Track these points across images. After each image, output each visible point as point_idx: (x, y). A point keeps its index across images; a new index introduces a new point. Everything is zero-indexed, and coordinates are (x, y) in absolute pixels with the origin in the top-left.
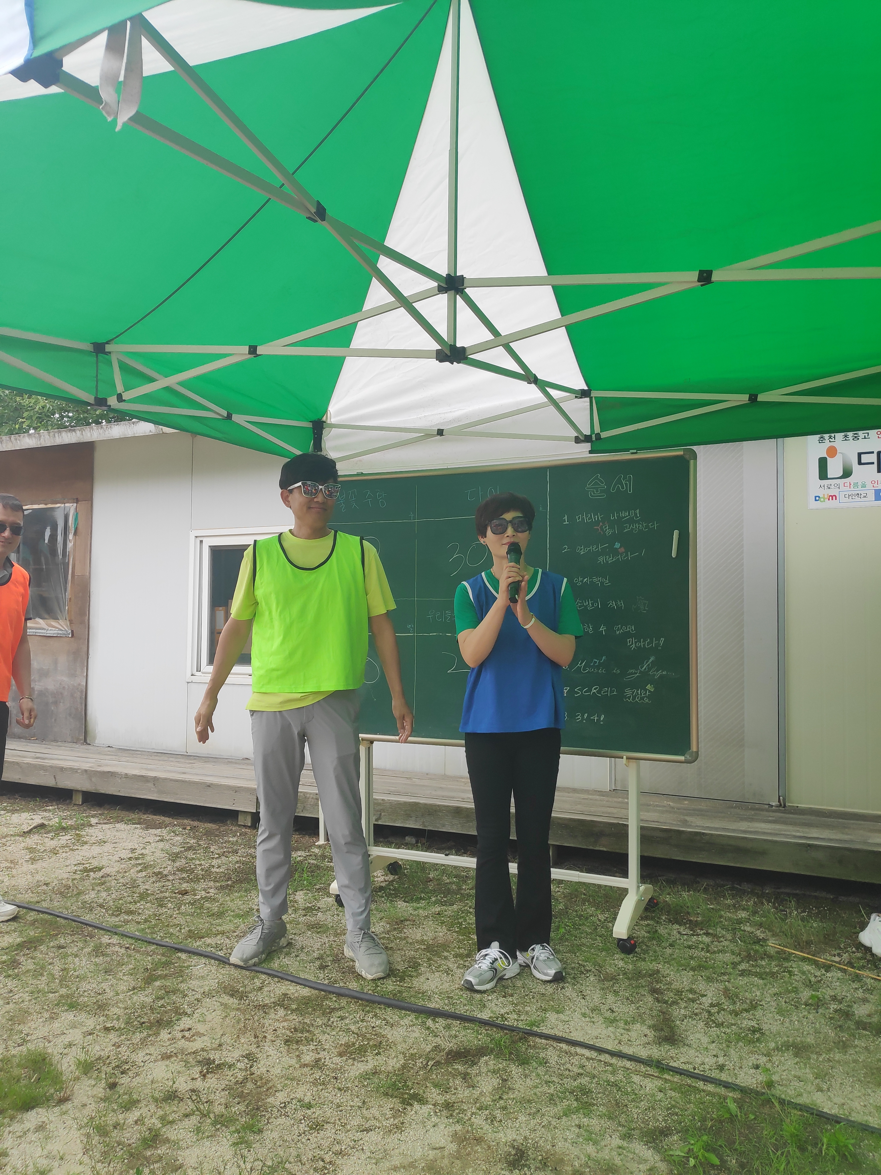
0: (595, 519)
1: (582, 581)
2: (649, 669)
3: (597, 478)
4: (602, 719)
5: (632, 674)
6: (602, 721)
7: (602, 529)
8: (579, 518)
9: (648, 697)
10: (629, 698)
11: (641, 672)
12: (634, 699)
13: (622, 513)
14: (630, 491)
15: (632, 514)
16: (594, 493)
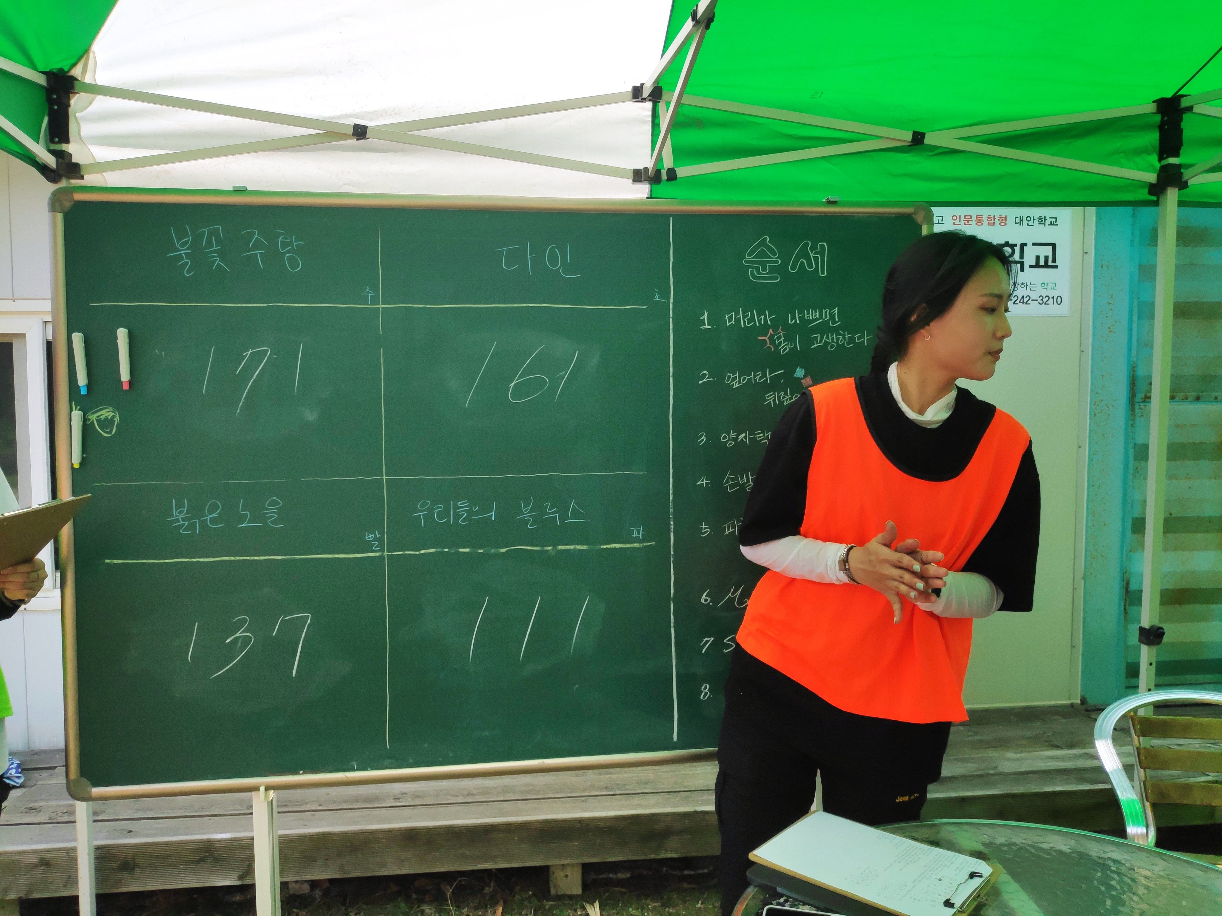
0: (760, 321)
1: (735, 439)
3: (763, 243)
7: (772, 342)
8: (730, 319)
13: (808, 313)
14: (823, 273)
15: (826, 317)
16: (759, 273)
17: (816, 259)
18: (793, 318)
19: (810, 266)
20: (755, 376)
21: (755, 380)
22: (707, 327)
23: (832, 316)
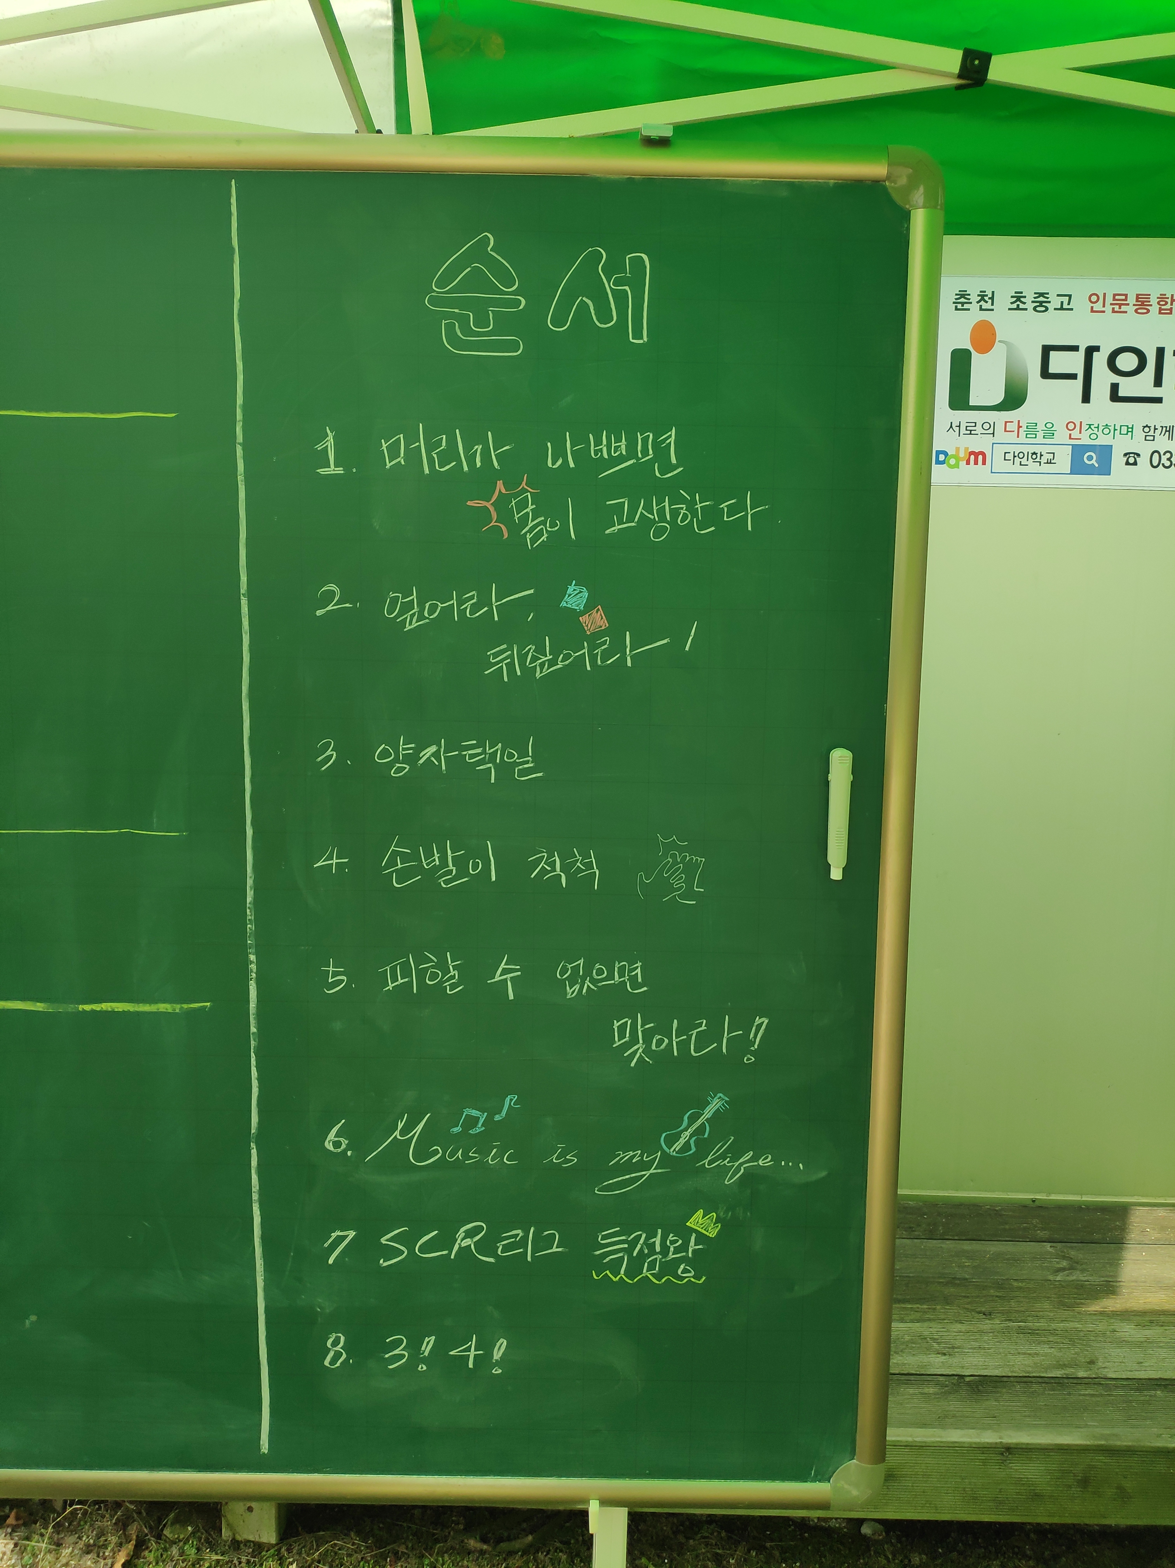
0: (471, 460)
1: (412, 759)
2: (704, 1147)
3: (479, 252)
4: (497, 1355)
5: (629, 1167)
6: (498, 1364)
7: (505, 515)
8: (394, 451)
9: (697, 1262)
10: (615, 1266)
11: (666, 1159)
12: (635, 1268)
13: (598, 442)
14: (638, 334)
15: (645, 452)
16: (467, 331)
17: (620, 297)
18: (561, 451)
19: (604, 316)
20: (460, 604)
21: (462, 613)
22: (333, 470)
23: (661, 452)
